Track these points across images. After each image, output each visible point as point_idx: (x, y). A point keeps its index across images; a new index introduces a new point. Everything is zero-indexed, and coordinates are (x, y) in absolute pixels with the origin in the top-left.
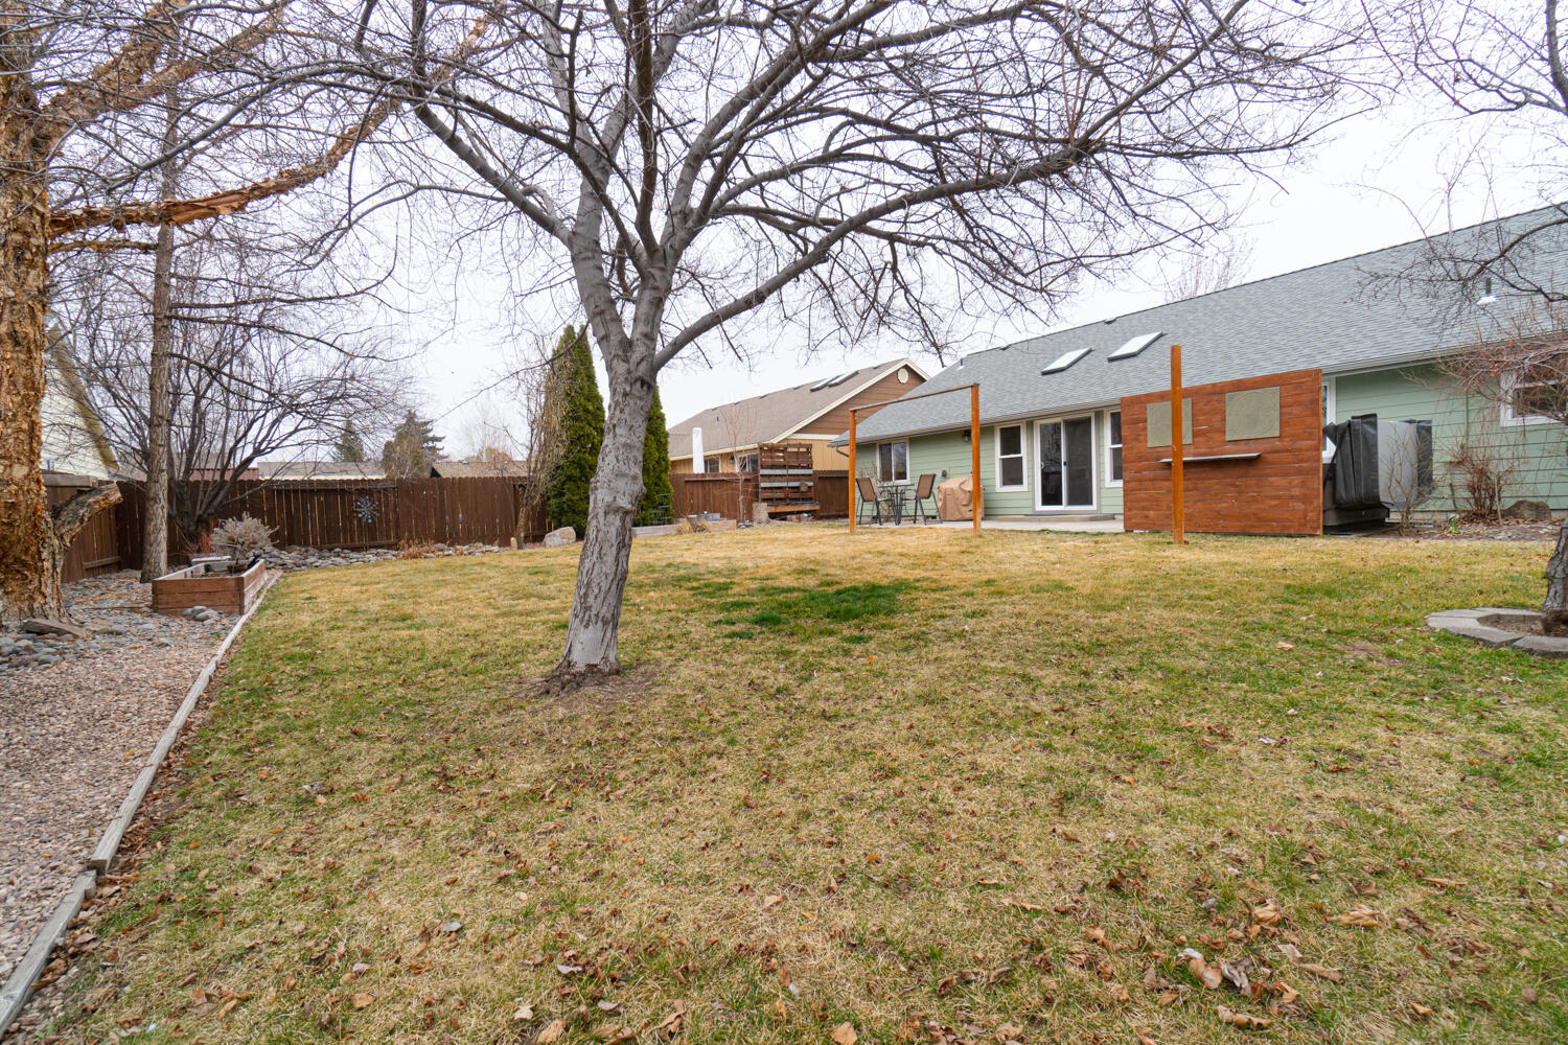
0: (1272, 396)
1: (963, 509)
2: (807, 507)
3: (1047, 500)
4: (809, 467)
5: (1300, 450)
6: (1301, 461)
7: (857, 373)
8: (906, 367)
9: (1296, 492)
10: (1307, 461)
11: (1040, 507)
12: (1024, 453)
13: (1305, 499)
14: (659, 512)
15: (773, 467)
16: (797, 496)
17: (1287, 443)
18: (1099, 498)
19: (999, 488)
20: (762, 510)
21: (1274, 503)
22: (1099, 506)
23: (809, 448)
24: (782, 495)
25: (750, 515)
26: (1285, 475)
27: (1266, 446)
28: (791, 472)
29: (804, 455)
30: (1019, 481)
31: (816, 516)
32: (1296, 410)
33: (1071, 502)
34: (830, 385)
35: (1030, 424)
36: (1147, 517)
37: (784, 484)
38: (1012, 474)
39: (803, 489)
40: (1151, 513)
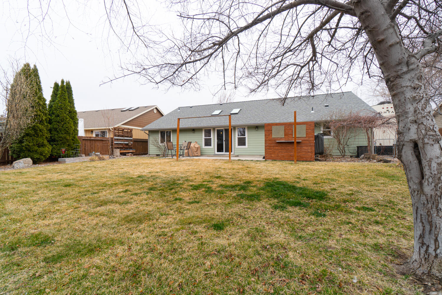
0: (304, 127)
1: (195, 153)
2: (131, 151)
3: (218, 151)
4: (131, 137)
5: (310, 140)
6: (310, 143)
7: (138, 108)
8: (156, 108)
9: (309, 151)
10: (312, 143)
11: (217, 153)
12: (212, 137)
13: (311, 152)
14: (74, 152)
15: (118, 136)
16: (127, 147)
17: (307, 139)
18: (234, 151)
19: (203, 146)
20: (117, 152)
21: (304, 153)
22: (234, 152)
23: (131, 130)
24: (122, 146)
25: (112, 154)
26: (307, 146)
27: (303, 139)
28: (126, 138)
29: (130, 133)
30: (210, 145)
31: (135, 154)
32: (309, 131)
33: (226, 152)
34: (129, 110)
35: (214, 129)
36: (271, 156)
37: (123, 143)
38: (208, 143)
39: (130, 144)
40: (273, 155)
